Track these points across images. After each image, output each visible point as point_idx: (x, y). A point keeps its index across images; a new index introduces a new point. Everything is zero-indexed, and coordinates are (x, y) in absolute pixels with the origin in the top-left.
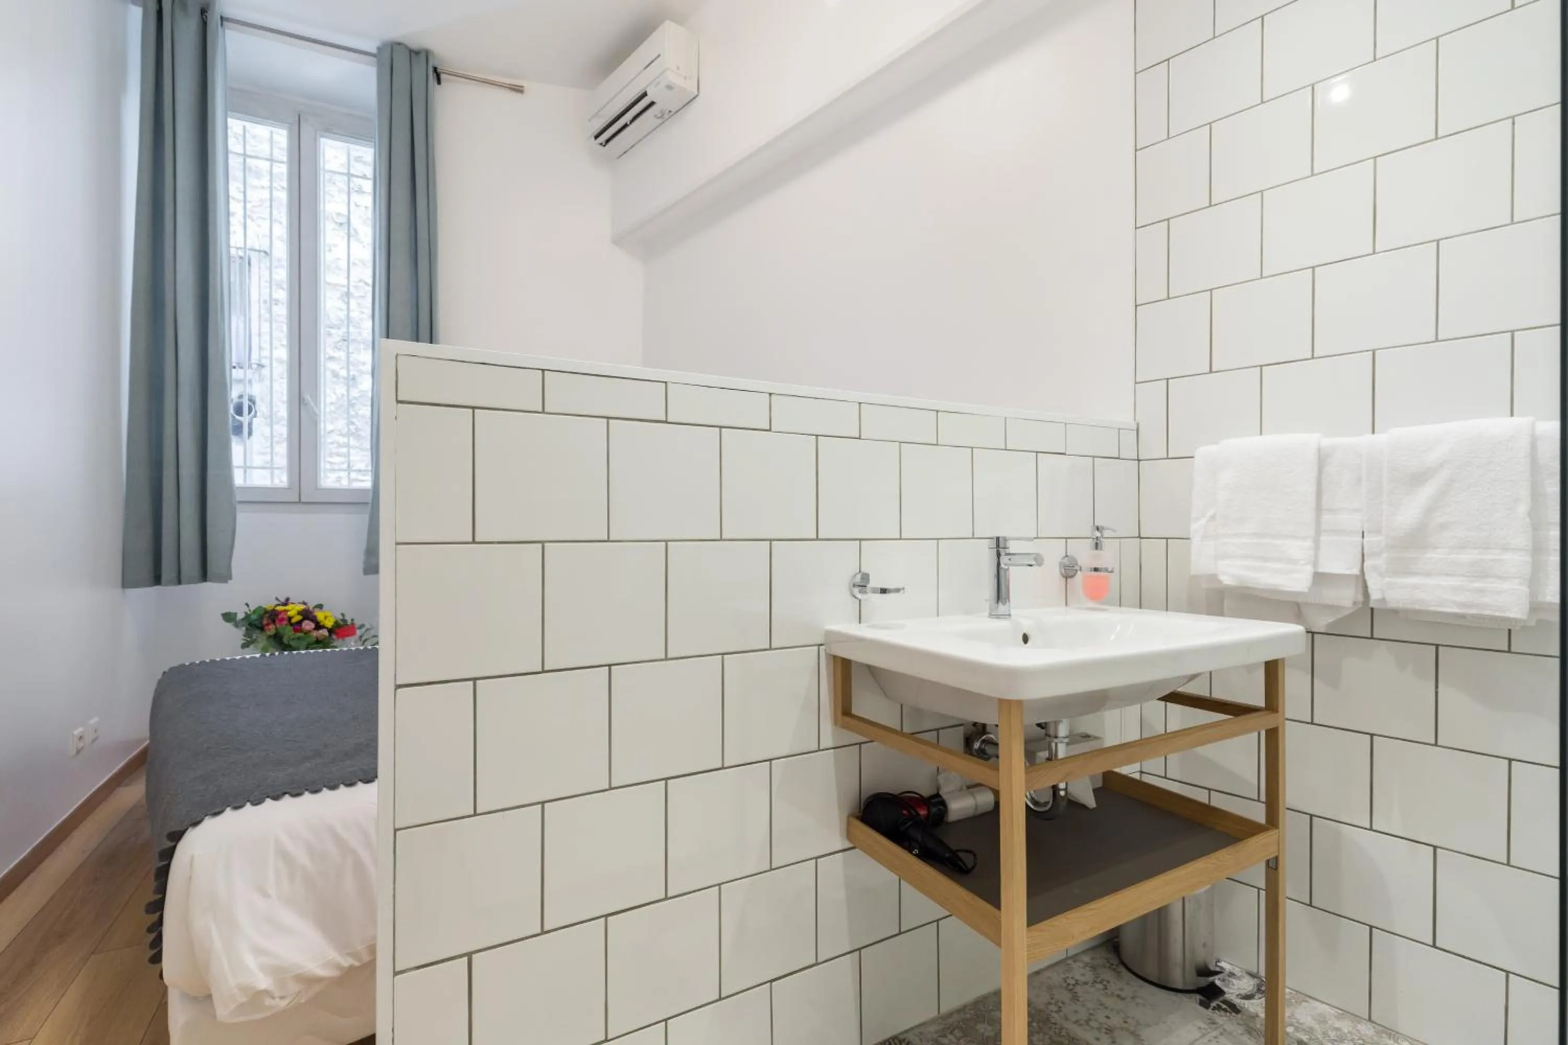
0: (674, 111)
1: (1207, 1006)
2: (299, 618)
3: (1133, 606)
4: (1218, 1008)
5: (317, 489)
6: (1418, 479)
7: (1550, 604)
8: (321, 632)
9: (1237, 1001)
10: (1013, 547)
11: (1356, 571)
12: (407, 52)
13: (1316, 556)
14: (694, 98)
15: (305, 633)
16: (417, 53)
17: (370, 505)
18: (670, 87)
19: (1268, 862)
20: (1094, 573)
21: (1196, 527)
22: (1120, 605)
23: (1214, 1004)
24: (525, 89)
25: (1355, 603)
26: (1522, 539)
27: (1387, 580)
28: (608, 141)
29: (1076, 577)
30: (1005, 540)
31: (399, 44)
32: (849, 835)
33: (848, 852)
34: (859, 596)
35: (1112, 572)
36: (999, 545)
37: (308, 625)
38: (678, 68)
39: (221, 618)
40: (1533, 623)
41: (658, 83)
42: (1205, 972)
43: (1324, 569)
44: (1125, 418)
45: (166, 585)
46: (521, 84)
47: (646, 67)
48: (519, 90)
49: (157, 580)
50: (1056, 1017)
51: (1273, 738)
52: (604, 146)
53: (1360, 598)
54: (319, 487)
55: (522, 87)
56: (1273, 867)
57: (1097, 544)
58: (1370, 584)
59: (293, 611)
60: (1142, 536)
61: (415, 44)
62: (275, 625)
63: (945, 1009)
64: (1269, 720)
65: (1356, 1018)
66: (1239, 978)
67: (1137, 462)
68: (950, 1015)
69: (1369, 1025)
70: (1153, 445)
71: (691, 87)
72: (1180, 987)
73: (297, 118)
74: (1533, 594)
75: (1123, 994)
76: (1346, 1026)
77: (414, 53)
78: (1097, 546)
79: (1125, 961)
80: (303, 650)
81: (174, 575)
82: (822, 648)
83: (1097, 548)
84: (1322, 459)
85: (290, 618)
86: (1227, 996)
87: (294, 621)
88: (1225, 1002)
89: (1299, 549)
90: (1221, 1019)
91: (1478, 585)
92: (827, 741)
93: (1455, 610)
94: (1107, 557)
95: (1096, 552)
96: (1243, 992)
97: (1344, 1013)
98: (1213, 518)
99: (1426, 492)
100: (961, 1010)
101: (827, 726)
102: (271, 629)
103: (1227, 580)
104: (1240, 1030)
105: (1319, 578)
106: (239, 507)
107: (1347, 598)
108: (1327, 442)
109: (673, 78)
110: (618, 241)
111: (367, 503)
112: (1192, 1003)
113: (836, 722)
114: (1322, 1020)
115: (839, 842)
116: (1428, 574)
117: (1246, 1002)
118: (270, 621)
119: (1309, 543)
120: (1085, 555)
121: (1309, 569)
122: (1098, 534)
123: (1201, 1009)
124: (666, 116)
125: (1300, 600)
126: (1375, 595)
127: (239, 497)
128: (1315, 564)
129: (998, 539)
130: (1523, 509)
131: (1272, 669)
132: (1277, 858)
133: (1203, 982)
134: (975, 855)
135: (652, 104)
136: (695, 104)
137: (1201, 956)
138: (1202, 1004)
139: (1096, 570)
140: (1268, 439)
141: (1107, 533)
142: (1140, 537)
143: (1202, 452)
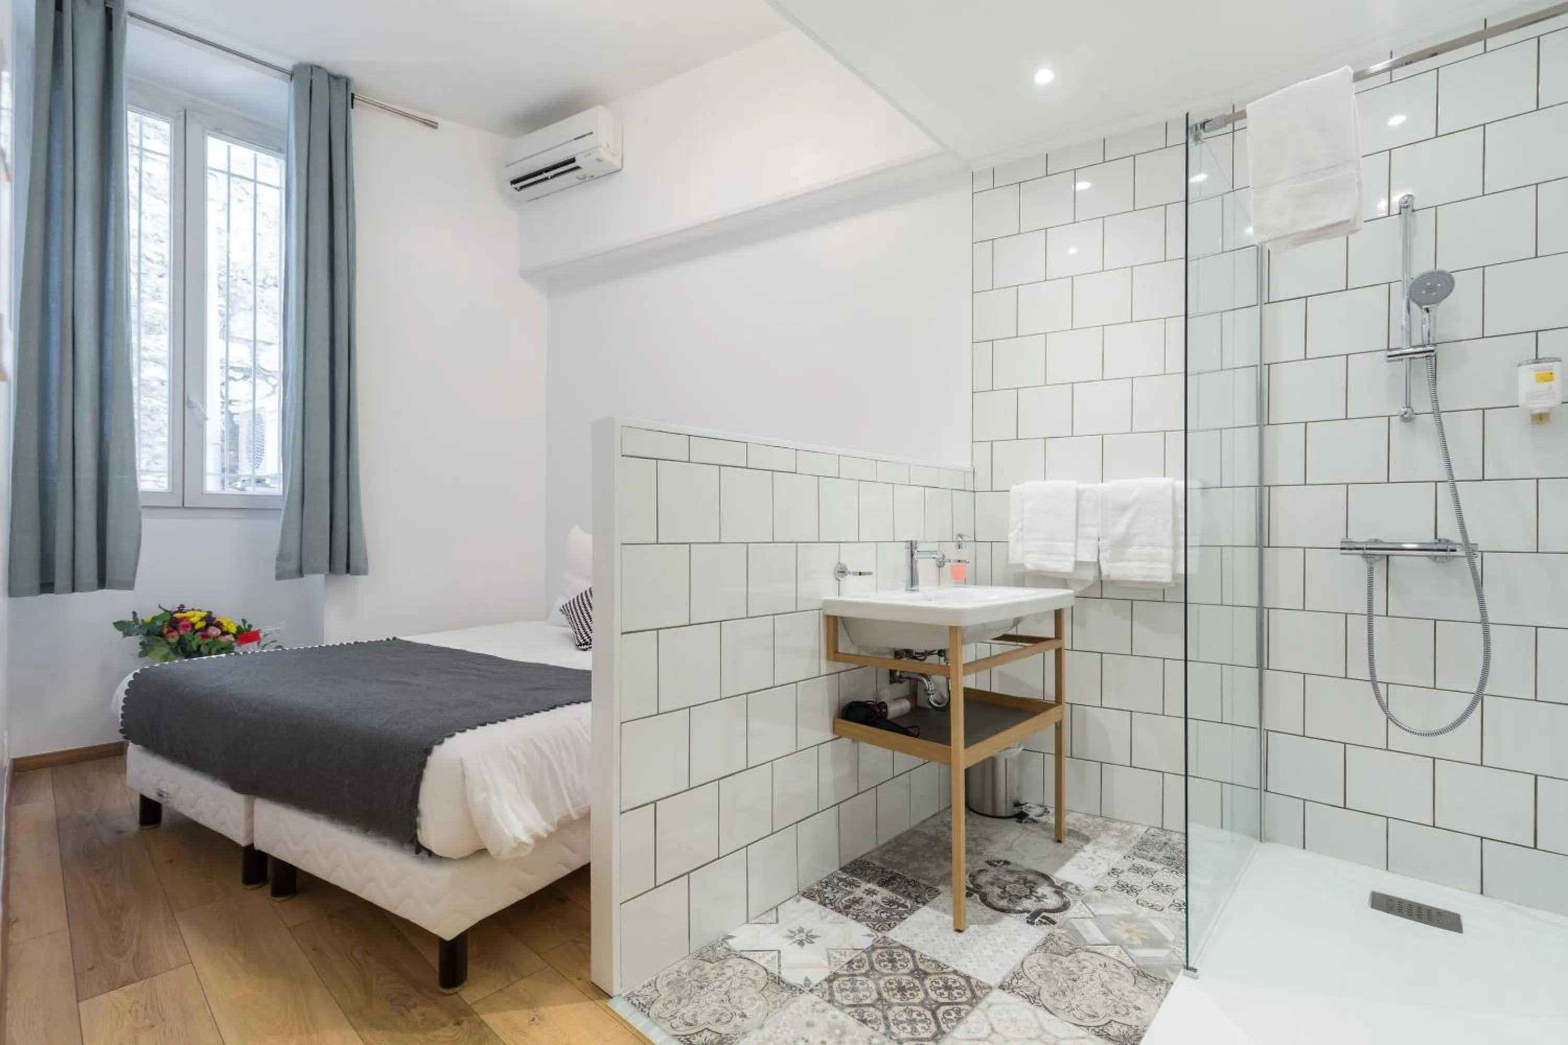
0: (595, 177)
1: (1021, 822)
2: (203, 624)
3: (972, 584)
4: (1027, 822)
5: (202, 494)
6: (1124, 508)
7: (1180, 575)
8: (227, 637)
9: (1036, 818)
10: (920, 547)
11: (1095, 560)
12: (326, 75)
13: (1076, 551)
14: (617, 171)
15: (214, 638)
16: (336, 78)
17: (283, 512)
18: (599, 160)
19: (1056, 724)
20: (957, 563)
21: (1011, 535)
22: (965, 583)
23: (1024, 821)
24: (439, 127)
25: (1095, 578)
26: (1169, 542)
27: (1110, 564)
28: (522, 188)
29: (945, 566)
30: (916, 542)
31: (318, 67)
32: (834, 730)
33: (835, 741)
34: (840, 578)
35: (968, 563)
36: (912, 545)
37: (214, 631)
38: (608, 146)
39: (113, 626)
40: (1173, 585)
41: (590, 155)
42: (1017, 804)
43: (1080, 559)
44: (967, 465)
45: (60, 593)
46: (435, 121)
47: (576, 139)
48: (434, 125)
49: (47, 587)
50: (943, 838)
51: (1059, 653)
52: (519, 190)
53: (1097, 575)
54: (204, 492)
55: (436, 123)
56: (1059, 727)
57: (959, 546)
58: (1103, 567)
59: (196, 618)
60: (977, 540)
61: (335, 71)
62: (179, 632)
63: (881, 843)
64: (1057, 644)
65: (1094, 816)
66: (1034, 808)
67: (973, 493)
68: (884, 845)
69: (1101, 818)
70: (983, 483)
71: (617, 163)
72: (1003, 815)
73: (182, 113)
74: (1174, 570)
75: (976, 823)
76: (1089, 820)
77: (334, 78)
78: (959, 547)
79: (972, 807)
80: (215, 654)
81: (68, 582)
82: (821, 611)
83: (959, 548)
84: (1079, 495)
85: (193, 625)
86: (1030, 817)
87: (197, 627)
88: (1030, 819)
89: (1068, 547)
90: (1029, 826)
91: (1150, 566)
92: (824, 671)
93: (1141, 579)
94: (965, 554)
95: (959, 550)
96: (1037, 814)
97: (1088, 815)
98: (1022, 529)
99: (1128, 516)
100: (890, 842)
101: (824, 661)
102: (174, 638)
103: (1029, 567)
104: (1039, 829)
105: (1078, 564)
106: (143, 511)
107: (1090, 575)
108: (1082, 486)
109: (603, 154)
110: (527, 275)
111: (280, 510)
112: (1013, 822)
113: (828, 658)
114: (1078, 819)
115: (830, 736)
116: (1129, 560)
117: (1040, 818)
118: (171, 628)
119: (1072, 544)
120: (951, 552)
121: (1073, 559)
122: (960, 539)
123: (1018, 824)
124: (587, 179)
125: (1067, 577)
126: (1104, 573)
127: (143, 502)
128: (1076, 557)
129: (911, 542)
130: (1169, 526)
131: (1058, 614)
132: (1061, 722)
133: (1017, 810)
134: (918, 728)
135: (577, 168)
136: (618, 175)
137: (1015, 797)
138: (1018, 821)
139: (959, 561)
140: (1048, 482)
141: (965, 538)
142: (975, 541)
143: (1015, 488)
